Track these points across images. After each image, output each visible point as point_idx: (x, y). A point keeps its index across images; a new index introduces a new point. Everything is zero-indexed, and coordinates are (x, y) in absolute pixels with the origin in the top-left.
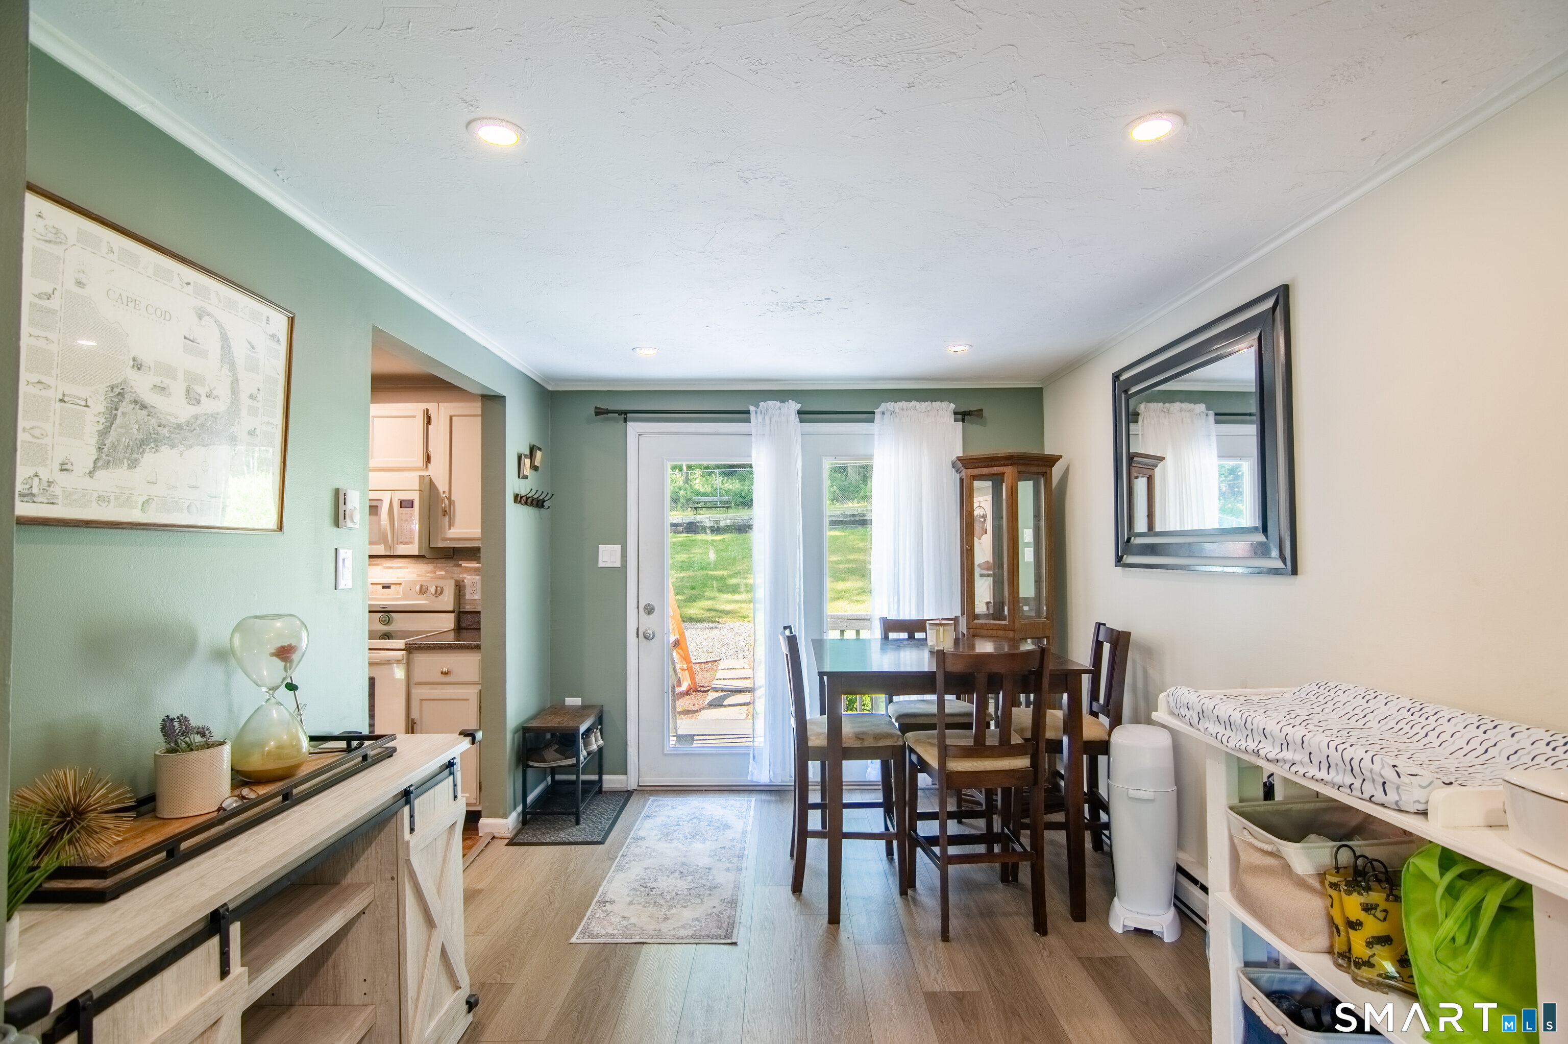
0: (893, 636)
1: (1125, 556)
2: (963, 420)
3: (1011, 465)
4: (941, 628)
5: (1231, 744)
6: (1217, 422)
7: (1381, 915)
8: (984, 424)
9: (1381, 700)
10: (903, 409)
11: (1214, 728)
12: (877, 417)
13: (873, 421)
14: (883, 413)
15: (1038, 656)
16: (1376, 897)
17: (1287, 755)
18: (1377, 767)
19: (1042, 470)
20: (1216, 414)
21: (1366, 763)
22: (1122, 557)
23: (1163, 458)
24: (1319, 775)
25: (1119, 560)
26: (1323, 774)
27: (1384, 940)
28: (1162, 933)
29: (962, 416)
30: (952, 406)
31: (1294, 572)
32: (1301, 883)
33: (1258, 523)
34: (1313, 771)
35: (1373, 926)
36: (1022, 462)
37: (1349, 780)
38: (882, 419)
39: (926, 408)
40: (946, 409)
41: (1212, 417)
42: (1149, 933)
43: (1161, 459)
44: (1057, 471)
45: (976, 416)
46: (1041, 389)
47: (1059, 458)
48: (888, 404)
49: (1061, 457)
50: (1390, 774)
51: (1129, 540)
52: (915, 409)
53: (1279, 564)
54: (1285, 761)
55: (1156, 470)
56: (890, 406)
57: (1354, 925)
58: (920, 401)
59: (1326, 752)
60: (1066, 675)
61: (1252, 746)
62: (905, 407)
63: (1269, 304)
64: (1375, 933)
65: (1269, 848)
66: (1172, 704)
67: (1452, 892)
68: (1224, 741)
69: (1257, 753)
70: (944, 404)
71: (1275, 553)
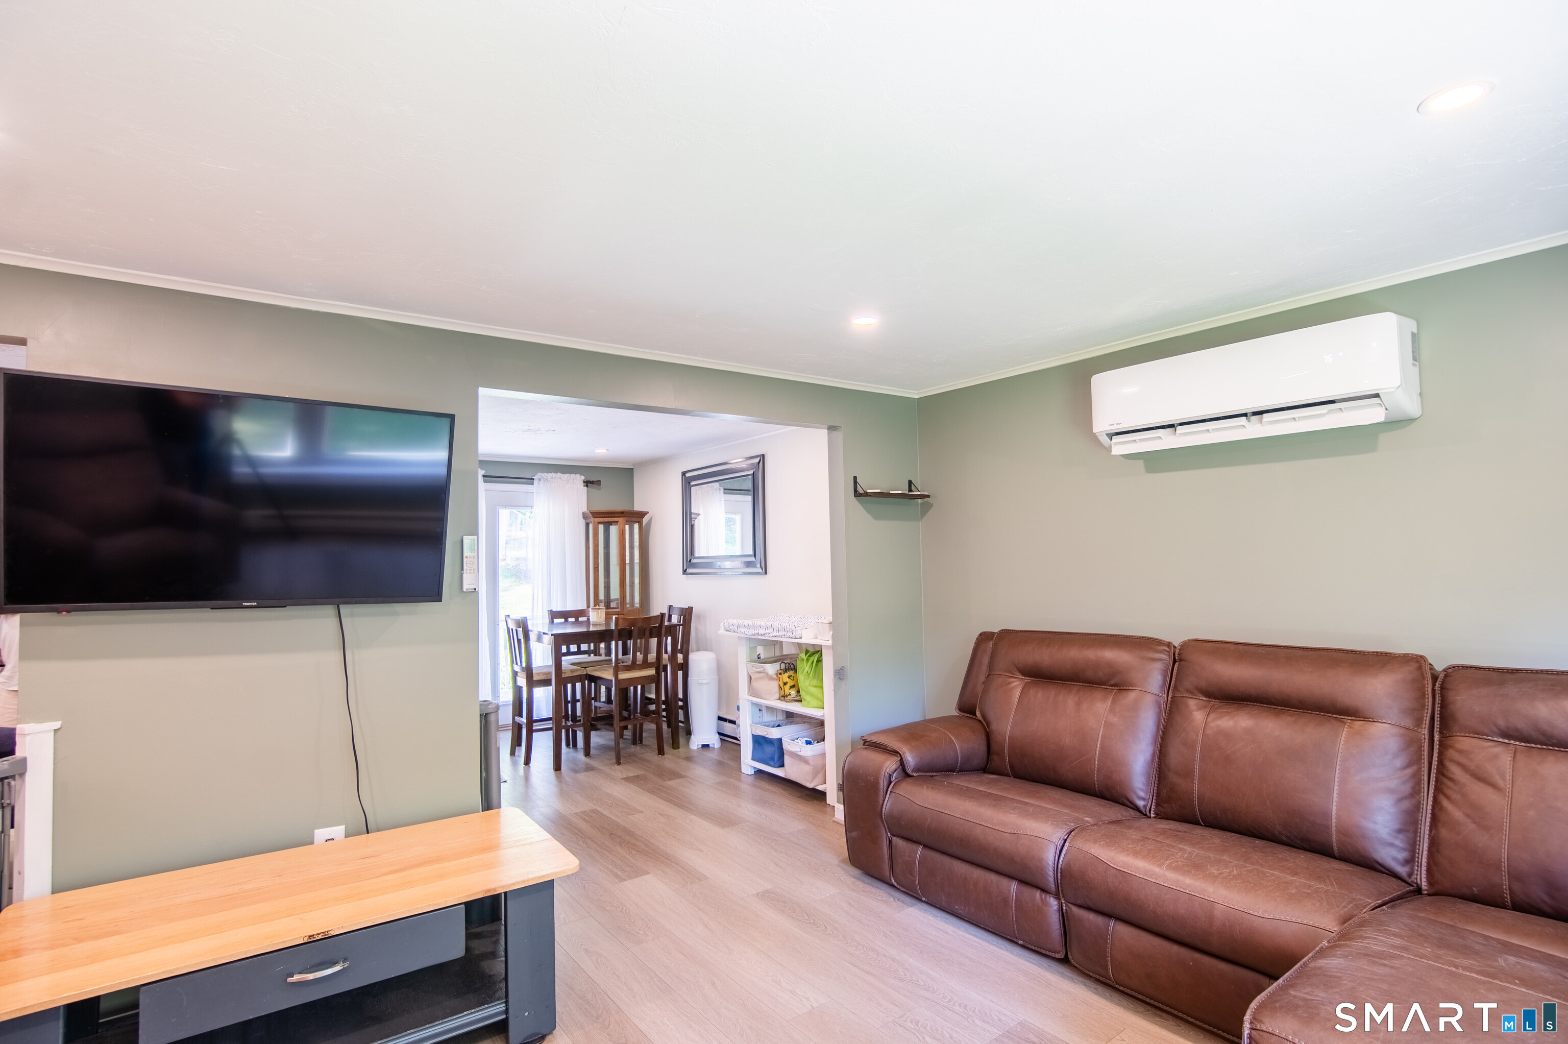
0: (556, 621)
1: (688, 569)
2: (587, 486)
3: (622, 517)
4: (599, 611)
5: (749, 634)
6: (724, 493)
7: (792, 678)
8: (600, 490)
9: (793, 616)
10: (552, 478)
11: (743, 630)
12: (535, 482)
13: (533, 484)
14: (540, 480)
15: (660, 618)
16: (791, 673)
17: (767, 631)
18: (790, 627)
19: (638, 520)
20: (724, 489)
21: (788, 626)
22: (686, 569)
23: (700, 514)
24: (776, 635)
25: (685, 572)
26: (777, 634)
27: (793, 687)
28: (714, 744)
29: (587, 483)
30: (583, 478)
31: (766, 573)
32: (771, 678)
33: (751, 553)
34: (775, 634)
35: (791, 683)
36: (628, 515)
37: (784, 633)
38: (539, 483)
39: (567, 478)
40: (578, 480)
41: (722, 491)
42: (708, 746)
43: (699, 515)
44: (645, 520)
45: (597, 484)
46: (633, 469)
47: (646, 513)
48: (543, 474)
49: (648, 512)
50: (793, 628)
51: (690, 560)
52: (560, 478)
53: (760, 570)
54: (766, 634)
55: (696, 520)
56: (545, 475)
57: (785, 684)
58: (563, 473)
59: (778, 626)
60: (670, 627)
61: (756, 632)
62: (554, 477)
63: (757, 460)
64: (792, 685)
65: (761, 670)
66: (726, 626)
67: (808, 660)
68: (747, 633)
69: (758, 634)
70: (578, 476)
71: (758, 566)
